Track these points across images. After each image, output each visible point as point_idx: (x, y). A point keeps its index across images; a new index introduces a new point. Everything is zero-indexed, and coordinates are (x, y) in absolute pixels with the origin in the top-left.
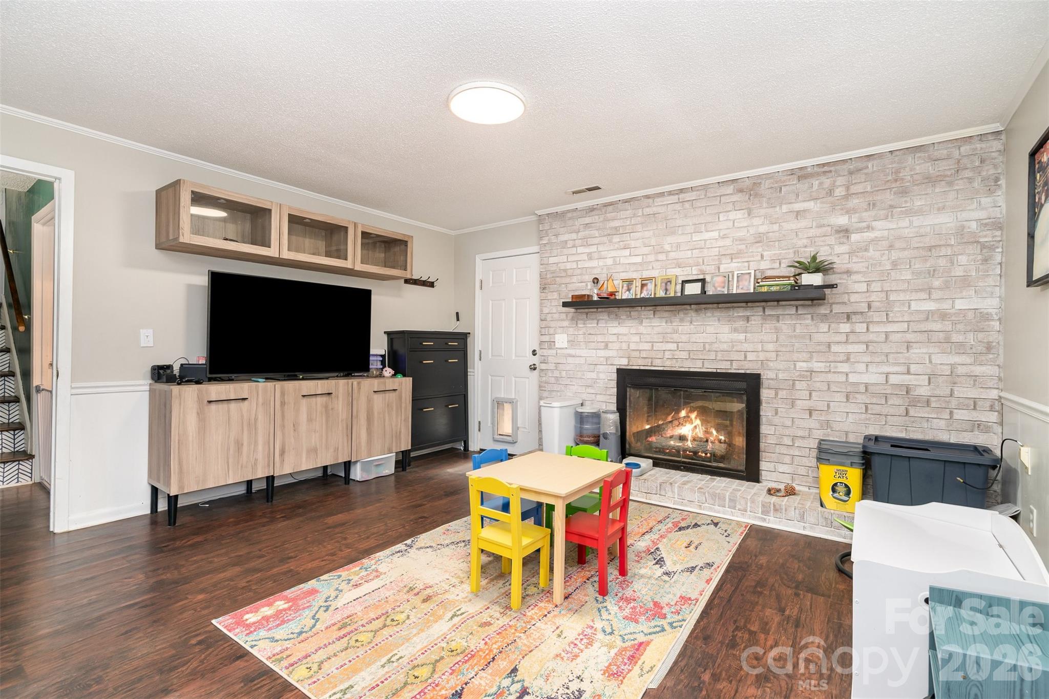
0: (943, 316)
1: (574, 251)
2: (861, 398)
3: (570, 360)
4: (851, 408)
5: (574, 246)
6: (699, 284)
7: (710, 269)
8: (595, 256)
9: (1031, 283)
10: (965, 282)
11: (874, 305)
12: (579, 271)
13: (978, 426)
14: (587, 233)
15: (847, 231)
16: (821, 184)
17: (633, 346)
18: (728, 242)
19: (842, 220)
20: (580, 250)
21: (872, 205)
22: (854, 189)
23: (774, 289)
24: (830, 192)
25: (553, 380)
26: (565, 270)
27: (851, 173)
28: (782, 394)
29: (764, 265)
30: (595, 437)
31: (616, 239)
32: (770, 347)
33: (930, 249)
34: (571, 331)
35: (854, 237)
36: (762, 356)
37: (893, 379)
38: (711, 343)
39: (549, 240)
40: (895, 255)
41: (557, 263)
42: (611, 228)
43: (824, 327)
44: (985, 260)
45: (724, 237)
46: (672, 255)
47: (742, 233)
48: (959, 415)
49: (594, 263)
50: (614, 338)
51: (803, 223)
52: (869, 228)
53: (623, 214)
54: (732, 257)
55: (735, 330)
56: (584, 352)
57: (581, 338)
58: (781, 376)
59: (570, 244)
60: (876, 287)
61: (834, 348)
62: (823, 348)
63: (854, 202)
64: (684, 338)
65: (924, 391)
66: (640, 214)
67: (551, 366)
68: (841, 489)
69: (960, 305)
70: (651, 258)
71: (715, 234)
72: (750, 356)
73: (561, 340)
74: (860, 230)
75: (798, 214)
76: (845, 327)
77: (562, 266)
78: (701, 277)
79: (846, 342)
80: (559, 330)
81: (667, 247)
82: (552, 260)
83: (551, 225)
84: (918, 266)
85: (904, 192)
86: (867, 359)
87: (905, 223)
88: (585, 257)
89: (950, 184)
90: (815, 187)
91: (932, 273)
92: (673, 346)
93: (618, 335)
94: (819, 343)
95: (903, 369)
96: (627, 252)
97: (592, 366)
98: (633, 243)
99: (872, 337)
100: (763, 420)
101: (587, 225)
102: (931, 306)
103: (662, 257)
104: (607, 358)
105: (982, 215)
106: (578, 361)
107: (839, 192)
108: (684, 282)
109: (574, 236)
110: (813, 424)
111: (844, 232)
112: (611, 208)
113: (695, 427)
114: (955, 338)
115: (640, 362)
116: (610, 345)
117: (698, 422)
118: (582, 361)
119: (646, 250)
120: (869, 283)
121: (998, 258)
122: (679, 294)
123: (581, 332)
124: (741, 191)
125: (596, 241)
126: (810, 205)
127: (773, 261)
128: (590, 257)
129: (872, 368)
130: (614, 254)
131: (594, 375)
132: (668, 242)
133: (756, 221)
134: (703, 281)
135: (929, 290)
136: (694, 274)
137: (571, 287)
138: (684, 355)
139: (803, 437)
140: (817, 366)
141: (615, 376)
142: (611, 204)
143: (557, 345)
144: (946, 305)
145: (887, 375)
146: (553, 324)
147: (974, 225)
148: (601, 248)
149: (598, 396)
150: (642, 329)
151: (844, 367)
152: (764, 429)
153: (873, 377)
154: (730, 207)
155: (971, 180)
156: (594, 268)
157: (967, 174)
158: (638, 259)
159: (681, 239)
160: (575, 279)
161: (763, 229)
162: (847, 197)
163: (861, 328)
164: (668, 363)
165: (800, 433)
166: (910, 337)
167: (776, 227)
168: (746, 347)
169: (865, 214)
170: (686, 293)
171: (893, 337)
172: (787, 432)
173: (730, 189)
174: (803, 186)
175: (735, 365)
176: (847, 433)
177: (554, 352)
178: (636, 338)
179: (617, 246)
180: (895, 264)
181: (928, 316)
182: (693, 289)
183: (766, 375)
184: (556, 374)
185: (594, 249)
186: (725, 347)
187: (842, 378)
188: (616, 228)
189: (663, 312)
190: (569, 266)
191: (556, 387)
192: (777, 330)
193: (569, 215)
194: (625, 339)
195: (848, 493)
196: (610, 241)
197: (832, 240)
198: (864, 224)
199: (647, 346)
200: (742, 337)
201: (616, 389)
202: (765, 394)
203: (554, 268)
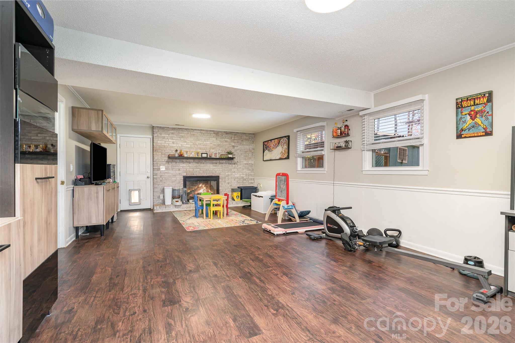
0: (248, 164)
1: (167, 140)
2: (236, 180)
3: (166, 174)
4: (235, 182)
5: (167, 139)
6: (206, 154)
7: (208, 151)
8: (175, 143)
9: (263, 161)
10: (250, 158)
11: (238, 161)
12: (169, 147)
13: (252, 183)
14: (172, 135)
15: (234, 146)
16: (230, 136)
17: (188, 170)
18: (212, 145)
19: (233, 144)
20: (170, 140)
21: (238, 142)
22: (235, 138)
23: (224, 157)
24: (231, 138)
25: (159, 181)
26: (164, 146)
27: (235, 135)
28: (223, 180)
29: (220, 151)
30: (179, 196)
31: (182, 139)
32: (221, 170)
33: (246, 152)
34: (166, 165)
35: (235, 148)
36: (219, 172)
37: (241, 176)
38: (208, 169)
39: (157, 135)
40: (241, 152)
41: (161, 143)
42: (181, 136)
43: (230, 166)
44: (252, 155)
45: (211, 144)
46: (199, 146)
47: (215, 144)
48: (250, 181)
49: (175, 145)
50: (182, 168)
51: (227, 143)
52: (237, 147)
53: (185, 132)
54: (213, 149)
55: (214, 166)
56: (172, 172)
57: (170, 167)
58: (223, 176)
59: (166, 138)
60: (238, 158)
61: (232, 170)
62: (230, 170)
63: (235, 141)
64: (202, 168)
65: (245, 178)
66: (190, 133)
67: (159, 177)
68: (238, 197)
69: (250, 162)
70: (193, 146)
71: (209, 143)
72: (217, 172)
73: (163, 168)
74: (236, 147)
75: (226, 141)
76: (234, 166)
77: (163, 144)
78: (206, 153)
79: (234, 169)
80: (162, 165)
81: (197, 144)
82: (158, 142)
83: (158, 130)
84: (244, 155)
85: (242, 141)
86: (237, 172)
87: (242, 147)
88: (171, 143)
89: (248, 141)
90: (229, 136)
91: (246, 156)
92: (198, 170)
93: (183, 167)
94: (230, 169)
95: (242, 174)
96: (186, 143)
97: (175, 176)
98: (187, 141)
99: (238, 168)
100: (220, 186)
101: (172, 133)
102: (246, 162)
103: (196, 146)
104: (179, 174)
105: (252, 147)
106: (169, 174)
107: (233, 138)
108: (202, 154)
109: (168, 136)
110: (229, 186)
111: (234, 147)
112: (180, 130)
113: (204, 190)
114: (249, 168)
115: (190, 174)
116: (180, 169)
117: (205, 188)
118: (171, 174)
119: (191, 144)
120: (237, 157)
121: (254, 155)
122: (201, 157)
123: (170, 166)
124: (215, 133)
125: (176, 138)
126: (228, 140)
127: (221, 151)
128: (173, 143)
129: (238, 174)
130: (181, 143)
131: (175, 178)
132: (198, 143)
133: (218, 141)
134: (207, 154)
135: (246, 159)
136: (204, 152)
137: (166, 151)
138: (202, 172)
139: (227, 189)
140: (230, 174)
141: (182, 178)
142: (181, 129)
143: (161, 170)
144: (248, 162)
145: (240, 175)
146: (159, 163)
147: (251, 149)
148: (177, 141)
149: (177, 185)
150: (190, 165)
151: (234, 174)
152: (220, 188)
153: (238, 176)
154: (212, 137)
155: (251, 141)
156: (175, 146)
157: (250, 140)
158: (189, 146)
159: (201, 142)
160: (168, 149)
161: (219, 143)
162: (234, 140)
163: (236, 166)
164: (198, 174)
165: (226, 188)
166: (243, 168)
167: (222, 143)
168: (216, 170)
169: (237, 144)
170: (203, 156)
171: (241, 168)
172: (224, 188)
173: (212, 133)
174: (227, 136)
175: (214, 174)
176: (234, 187)
177: (160, 172)
178: (189, 168)
179: (182, 141)
180: (241, 154)
181: (246, 164)
182: (204, 156)
183: (220, 176)
184: (161, 179)
185: (175, 141)
186: (211, 170)
187: (233, 176)
188: (182, 136)
189: (196, 161)
190: (165, 145)
191: (160, 183)
192: (222, 166)
193: (166, 129)
194: (185, 168)
195: (239, 197)
196: (180, 139)
197: (232, 148)
198: (237, 146)
199: (192, 170)
200: (215, 167)
201: (183, 182)
202: (220, 180)
203: (160, 144)
